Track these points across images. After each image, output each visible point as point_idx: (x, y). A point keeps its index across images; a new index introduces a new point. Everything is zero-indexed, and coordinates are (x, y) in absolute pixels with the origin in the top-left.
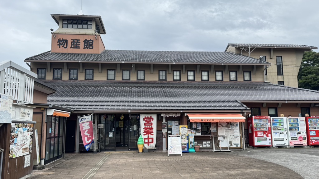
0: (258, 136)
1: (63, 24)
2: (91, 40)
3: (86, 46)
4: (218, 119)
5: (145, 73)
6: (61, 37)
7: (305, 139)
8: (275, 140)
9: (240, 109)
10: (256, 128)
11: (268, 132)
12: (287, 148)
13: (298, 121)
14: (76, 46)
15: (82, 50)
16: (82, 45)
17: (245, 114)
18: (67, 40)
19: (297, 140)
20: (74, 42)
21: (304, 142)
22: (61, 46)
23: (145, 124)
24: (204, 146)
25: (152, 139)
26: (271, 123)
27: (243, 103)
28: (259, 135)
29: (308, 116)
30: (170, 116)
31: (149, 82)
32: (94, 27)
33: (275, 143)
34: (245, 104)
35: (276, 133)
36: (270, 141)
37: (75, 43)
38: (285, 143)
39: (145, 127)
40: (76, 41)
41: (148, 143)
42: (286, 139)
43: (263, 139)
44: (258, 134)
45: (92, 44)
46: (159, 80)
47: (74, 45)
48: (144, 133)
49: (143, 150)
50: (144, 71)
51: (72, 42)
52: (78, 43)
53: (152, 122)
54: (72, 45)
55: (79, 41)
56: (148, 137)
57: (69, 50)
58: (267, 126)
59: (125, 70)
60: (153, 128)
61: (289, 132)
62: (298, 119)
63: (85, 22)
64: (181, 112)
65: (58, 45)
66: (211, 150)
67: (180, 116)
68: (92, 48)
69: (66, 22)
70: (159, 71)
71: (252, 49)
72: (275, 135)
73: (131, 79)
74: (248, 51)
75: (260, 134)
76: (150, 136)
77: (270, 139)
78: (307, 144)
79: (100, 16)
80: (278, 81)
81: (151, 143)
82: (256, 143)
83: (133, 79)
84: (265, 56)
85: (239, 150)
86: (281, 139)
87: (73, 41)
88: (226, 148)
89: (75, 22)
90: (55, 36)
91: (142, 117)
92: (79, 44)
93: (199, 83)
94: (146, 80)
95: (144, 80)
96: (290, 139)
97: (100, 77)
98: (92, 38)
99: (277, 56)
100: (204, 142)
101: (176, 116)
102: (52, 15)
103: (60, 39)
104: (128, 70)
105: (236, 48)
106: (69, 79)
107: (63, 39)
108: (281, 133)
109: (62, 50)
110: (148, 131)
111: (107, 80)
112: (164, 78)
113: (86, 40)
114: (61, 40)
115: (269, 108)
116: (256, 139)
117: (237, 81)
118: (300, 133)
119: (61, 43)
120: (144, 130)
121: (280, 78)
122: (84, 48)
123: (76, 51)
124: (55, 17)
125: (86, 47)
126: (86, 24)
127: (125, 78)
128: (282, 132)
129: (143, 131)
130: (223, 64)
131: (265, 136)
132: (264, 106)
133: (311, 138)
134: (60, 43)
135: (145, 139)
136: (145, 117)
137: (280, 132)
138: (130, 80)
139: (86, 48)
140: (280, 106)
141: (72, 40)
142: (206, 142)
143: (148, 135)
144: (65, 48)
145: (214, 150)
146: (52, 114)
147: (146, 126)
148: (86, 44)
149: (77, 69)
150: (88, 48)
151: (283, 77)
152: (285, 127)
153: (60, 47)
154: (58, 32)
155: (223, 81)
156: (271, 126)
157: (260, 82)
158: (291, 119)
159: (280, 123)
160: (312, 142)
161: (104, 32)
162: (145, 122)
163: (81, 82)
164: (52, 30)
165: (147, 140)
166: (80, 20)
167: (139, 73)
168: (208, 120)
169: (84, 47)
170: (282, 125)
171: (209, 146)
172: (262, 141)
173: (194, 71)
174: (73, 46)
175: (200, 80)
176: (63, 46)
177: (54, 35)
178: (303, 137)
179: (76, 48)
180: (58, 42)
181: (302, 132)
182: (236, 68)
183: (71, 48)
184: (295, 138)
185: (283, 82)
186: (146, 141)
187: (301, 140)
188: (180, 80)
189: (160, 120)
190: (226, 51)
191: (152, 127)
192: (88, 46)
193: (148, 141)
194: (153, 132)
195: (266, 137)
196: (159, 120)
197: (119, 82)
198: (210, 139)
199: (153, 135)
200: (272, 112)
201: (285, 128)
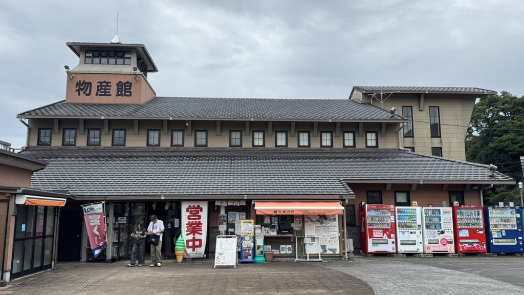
0: (374, 236)
1: (86, 57)
2: (128, 82)
3: (120, 91)
4: (301, 210)
5: (209, 134)
6: (82, 78)
7: (451, 243)
8: (402, 244)
9: (339, 193)
10: (370, 225)
11: (391, 231)
12: (420, 257)
13: (440, 214)
14: (105, 92)
15: (113, 99)
16: (113, 90)
17: (347, 201)
18: (91, 83)
19: (438, 243)
20: (101, 86)
21: (449, 247)
22: (82, 93)
23: (189, 218)
24: (282, 252)
25: (200, 241)
26: (395, 216)
27: (348, 184)
28: (376, 235)
29: (458, 205)
30: (229, 204)
31: (215, 150)
32: (134, 61)
33: (402, 249)
34: (350, 185)
35: (404, 233)
36: (394, 246)
37: (103, 88)
38: (418, 249)
39: (189, 222)
40: (105, 84)
41: (194, 247)
42: (421, 243)
43: (383, 241)
44: (374, 233)
45: (130, 89)
46: (231, 146)
47: (102, 91)
48: (187, 231)
49: (184, 259)
50: (206, 131)
51: (98, 86)
52: (107, 88)
53: (200, 213)
54: (98, 90)
55: (109, 84)
56: (194, 238)
57: (94, 99)
58: (389, 221)
59: (176, 130)
60: (202, 224)
61: (425, 231)
62: (440, 210)
63: (120, 54)
64: (246, 198)
65: (76, 91)
66: (292, 259)
67: (245, 204)
68: (130, 95)
69: (91, 55)
70: (231, 131)
71: (385, 96)
72: (401, 235)
73: (186, 145)
74: (380, 99)
75: (378, 234)
76: (197, 236)
77: (393, 242)
78: (454, 251)
79: (143, 45)
80: (432, 148)
81: (197, 247)
82: (371, 248)
83: (189, 144)
84: (412, 107)
85: (338, 258)
86: (411, 242)
87: (99, 84)
88: (316, 256)
89: (104, 54)
90: (73, 77)
91: (184, 207)
92: (110, 89)
93: (294, 151)
94: (209, 146)
95: (206, 145)
96: (426, 243)
97: (136, 141)
98: (130, 79)
99: (430, 107)
100: (281, 246)
101: (238, 205)
102: (69, 44)
103: (80, 81)
104: (180, 130)
105: (363, 93)
106: (87, 145)
107: (84, 81)
108: (411, 233)
109: (83, 99)
110: (194, 228)
111: (147, 146)
112: (238, 143)
113: (120, 82)
114: (82, 83)
115: (395, 192)
116: (370, 241)
117: (355, 147)
118: (444, 233)
119: (81, 87)
120: (187, 227)
121: (436, 143)
122: (118, 95)
123: (104, 100)
124: (73, 46)
125: (120, 93)
126: (123, 57)
127: (175, 143)
128: (413, 231)
129: (186, 229)
130: (330, 121)
131: (385, 237)
132: (388, 188)
133: (461, 241)
134: (79, 87)
135: (188, 241)
136: (190, 206)
137: (410, 231)
138: (183, 146)
139: (120, 95)
140: (414, 188)
141: (98, 82)
142: (284, 246)
143: (194, 235)
144: (87, 95)
145: (297, 259)
146: (23, 203)
147: (191, 221)
148: (120, 89)
149: (100, 129)
150: (123, 96)
151: (441, 141)
152: (419, 222)
153: (79, 94)
154: (77, 70)
155: (332, 147)
156: (395, 220)
157: (392, 149)
158: (428, 210)
159: (410, 217)
160: (463, 247)
161: (154, 70)
162: (188, 214)
163: (106, 149)
164: (67, 67)
165: (192, 242)
166: (112, 51)
167: (199, 134)
168: (284, 212)
169: (118, 93)
170: (413, 219)
171: (290, 252)
172: (380, 245)
173: (287, 131)
174: (99, 93)
175: (296, 146)
176: (84, 93)
177: (71, 75)
178: (447, 239)
179: (105, 95)
180: (77, 87)
181: (446, 231)
182: (355, 127)
183: (96, 95)
184: (434, 242)
185: (441, 148)
186: (191, 244)
187: (444, 245)
188: (264, 146)
189: (217, 211)
190: (350, 97)
191: (200, 222)
192: (123, 92)
193: (194, 244)
194: (201, 231)
195: (387, 238)
196: (215, 211)
197: (167, 150)
198: (292, 241)
199: (201, 234)
200: (401, 198)
201: (418, 224)
